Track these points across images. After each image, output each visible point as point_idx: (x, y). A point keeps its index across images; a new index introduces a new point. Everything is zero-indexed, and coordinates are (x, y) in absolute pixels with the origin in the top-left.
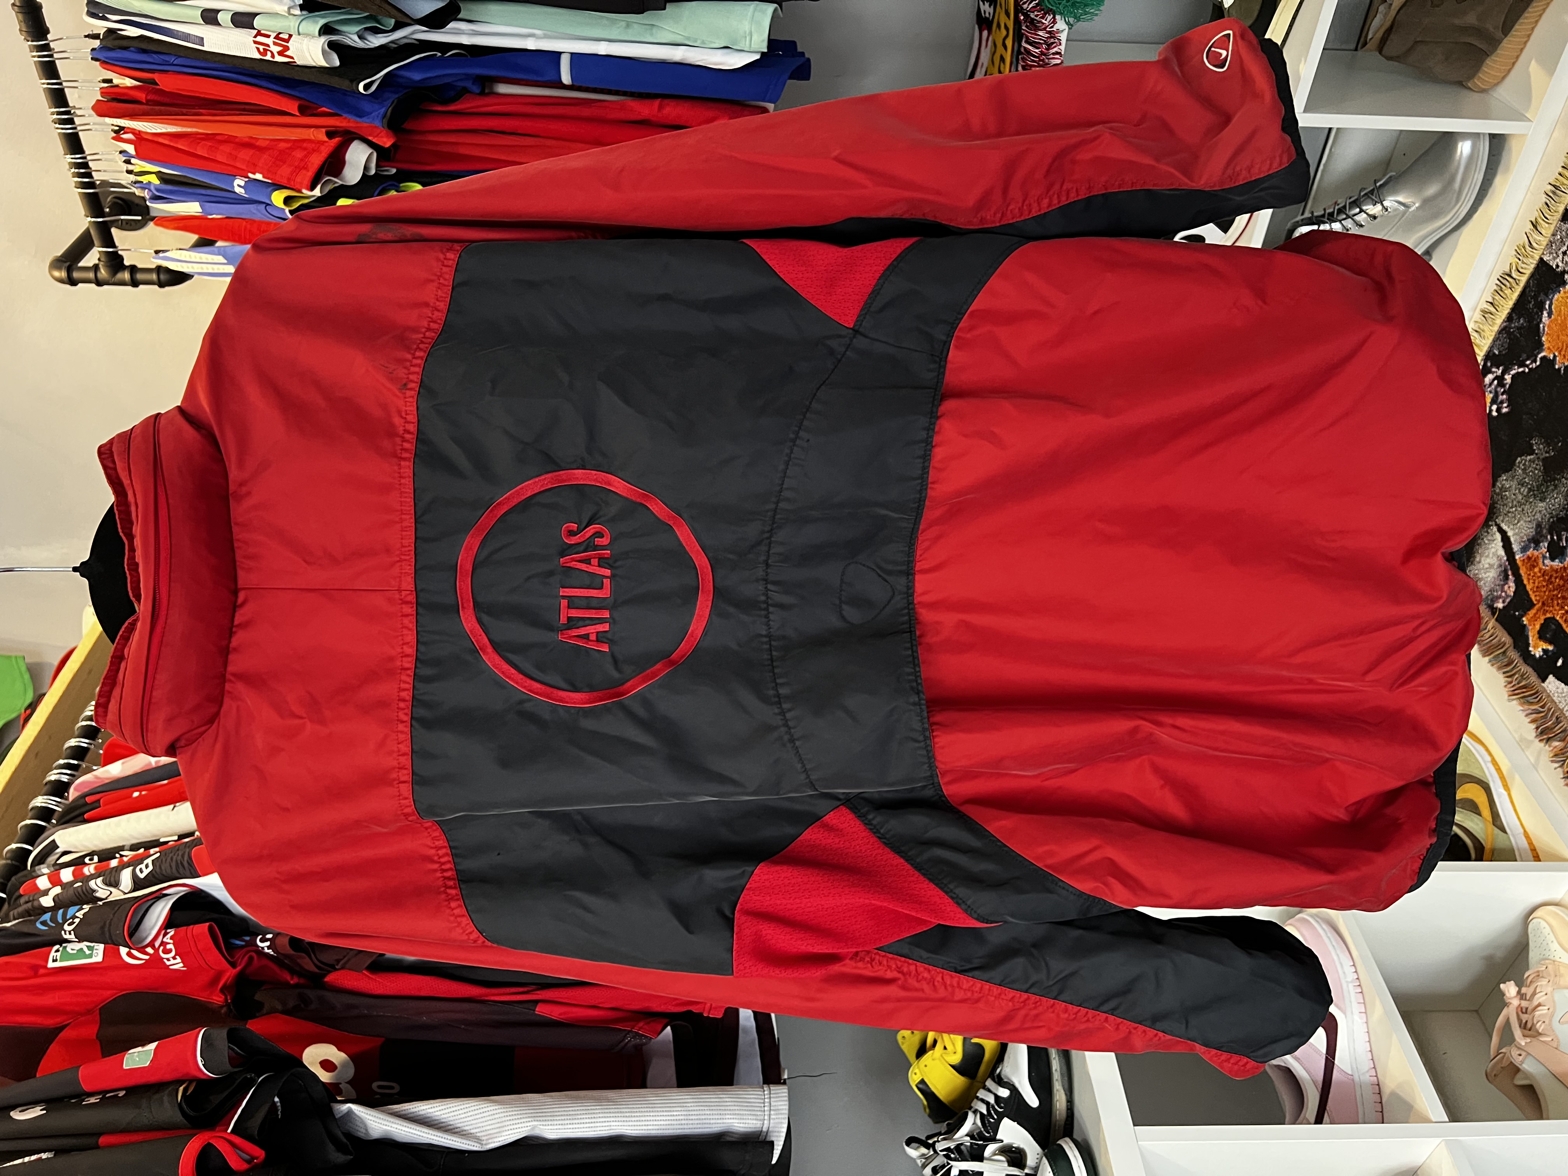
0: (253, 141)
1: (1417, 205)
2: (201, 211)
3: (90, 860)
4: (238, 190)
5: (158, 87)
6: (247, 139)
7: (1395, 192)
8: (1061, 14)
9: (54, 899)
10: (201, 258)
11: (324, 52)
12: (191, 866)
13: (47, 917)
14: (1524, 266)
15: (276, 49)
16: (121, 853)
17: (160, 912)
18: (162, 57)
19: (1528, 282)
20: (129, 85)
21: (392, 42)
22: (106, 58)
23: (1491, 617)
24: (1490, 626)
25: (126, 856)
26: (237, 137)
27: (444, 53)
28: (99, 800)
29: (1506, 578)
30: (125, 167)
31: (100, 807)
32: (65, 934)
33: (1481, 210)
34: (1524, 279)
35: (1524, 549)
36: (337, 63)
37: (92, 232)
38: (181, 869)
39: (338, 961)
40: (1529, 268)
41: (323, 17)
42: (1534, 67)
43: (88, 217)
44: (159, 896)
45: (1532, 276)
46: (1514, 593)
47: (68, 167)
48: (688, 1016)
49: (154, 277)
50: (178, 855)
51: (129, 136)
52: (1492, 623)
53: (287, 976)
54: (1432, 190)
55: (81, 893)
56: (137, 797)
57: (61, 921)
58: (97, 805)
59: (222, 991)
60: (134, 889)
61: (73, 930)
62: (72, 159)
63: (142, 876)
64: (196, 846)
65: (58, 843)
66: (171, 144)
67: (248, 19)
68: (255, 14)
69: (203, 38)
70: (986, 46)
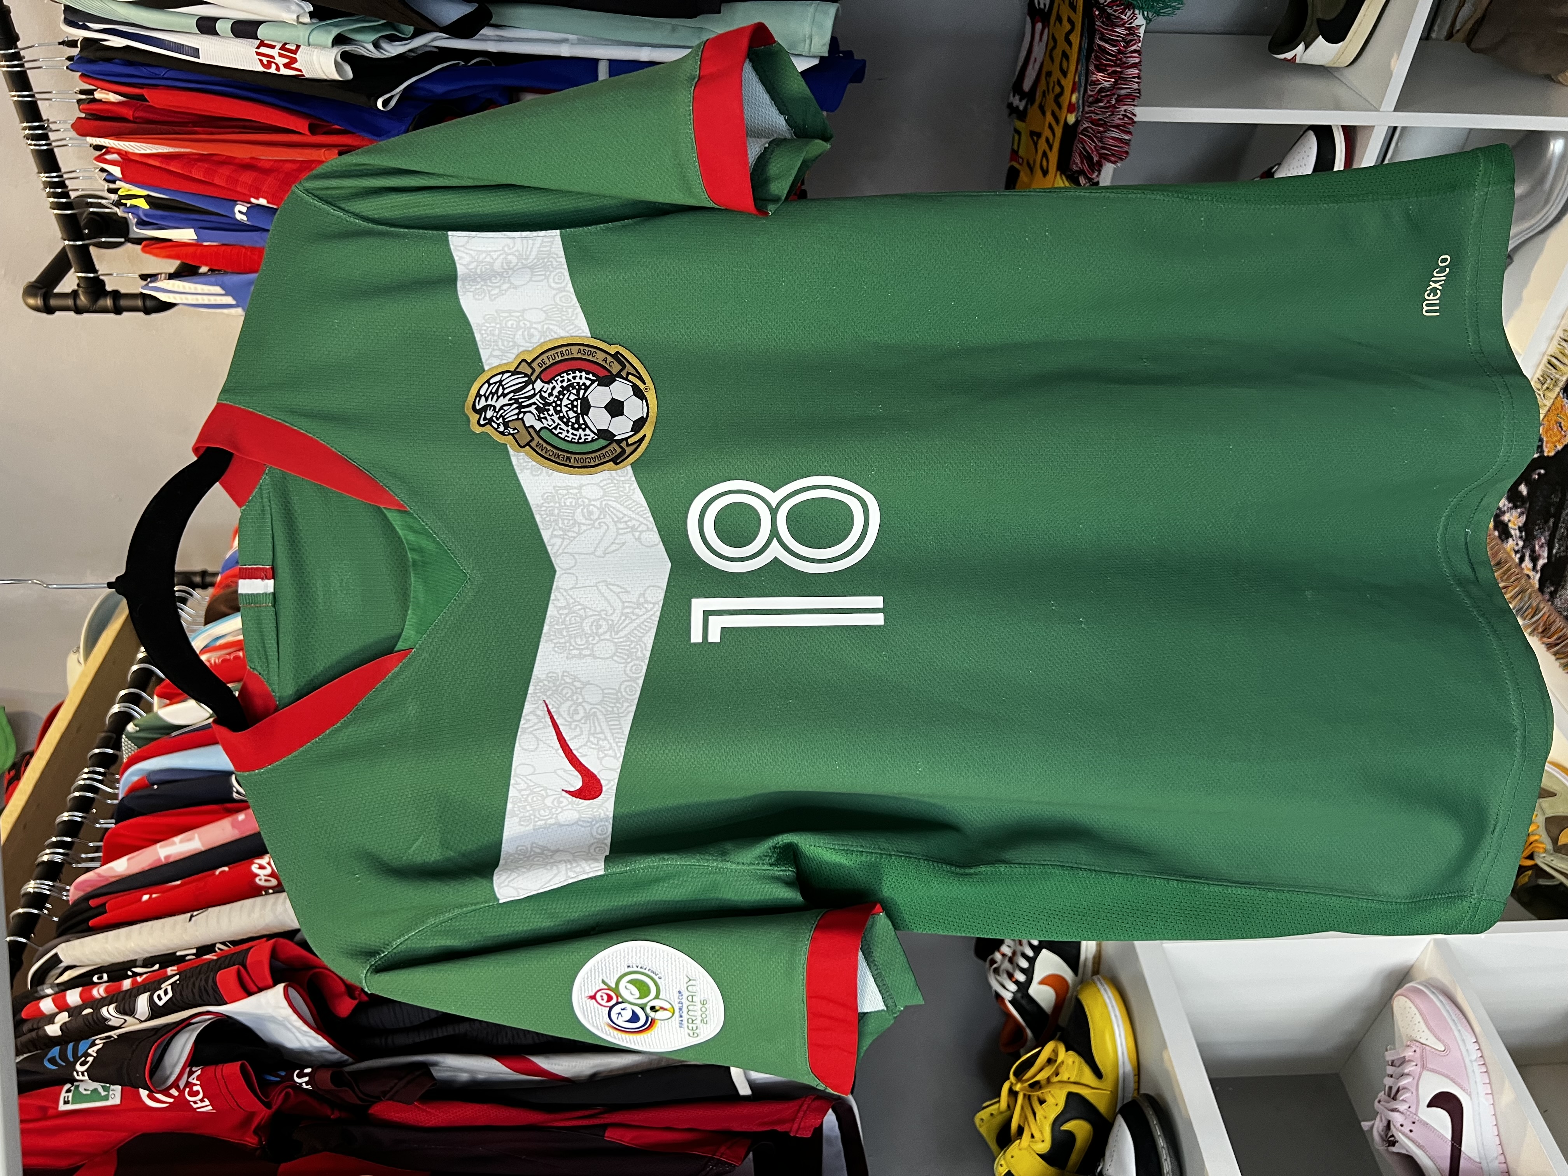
0: (254, 163)
2: (196, 238)
3: (98, 978)
4: (239, 217)
5: (147, 103)
6: (248, 160)
8: (1140, 8)
9: (61, 1029)
10: (196, 289)
11: (336, 63)
12: (217, 993)
13: (55, 1052)
15: (281, 61)
16: (134, 970)
17: (183, 1046)
18: (148, 69)
20: (114, 101)
21: (411, 51)
22: (87, 71)
25: (141, 974)
26: (236, 158)
27: (467, 62)
28: (104, 904)
30: (106, 185)
31: (106, 912)
32: (78, 1075)
36: (350, 75)
37: (69, 256)
38: (205, 996)
39: (385, 1093)
41: (336, 25)
43: (65, 240)
44: (181, 1026)
47: (42, 186)
49: (138, 303)
50: (201, 980)
51: (115, 157)
53: (329, 1112)
55: (91, 1021)
56: (146, 901)
57: (72, 1060)
58: (103, 910)
59: (256, 1132)
60: (152, 1017)
61: (86, 1071)
62: (47, 177)
63: (161, 1003)
64: (220, 969)
65: (61, 957)
66: (163, 166)
67: (249, 28)
68: (259, 23)
69: (198, 49)
70: (1041, 40)
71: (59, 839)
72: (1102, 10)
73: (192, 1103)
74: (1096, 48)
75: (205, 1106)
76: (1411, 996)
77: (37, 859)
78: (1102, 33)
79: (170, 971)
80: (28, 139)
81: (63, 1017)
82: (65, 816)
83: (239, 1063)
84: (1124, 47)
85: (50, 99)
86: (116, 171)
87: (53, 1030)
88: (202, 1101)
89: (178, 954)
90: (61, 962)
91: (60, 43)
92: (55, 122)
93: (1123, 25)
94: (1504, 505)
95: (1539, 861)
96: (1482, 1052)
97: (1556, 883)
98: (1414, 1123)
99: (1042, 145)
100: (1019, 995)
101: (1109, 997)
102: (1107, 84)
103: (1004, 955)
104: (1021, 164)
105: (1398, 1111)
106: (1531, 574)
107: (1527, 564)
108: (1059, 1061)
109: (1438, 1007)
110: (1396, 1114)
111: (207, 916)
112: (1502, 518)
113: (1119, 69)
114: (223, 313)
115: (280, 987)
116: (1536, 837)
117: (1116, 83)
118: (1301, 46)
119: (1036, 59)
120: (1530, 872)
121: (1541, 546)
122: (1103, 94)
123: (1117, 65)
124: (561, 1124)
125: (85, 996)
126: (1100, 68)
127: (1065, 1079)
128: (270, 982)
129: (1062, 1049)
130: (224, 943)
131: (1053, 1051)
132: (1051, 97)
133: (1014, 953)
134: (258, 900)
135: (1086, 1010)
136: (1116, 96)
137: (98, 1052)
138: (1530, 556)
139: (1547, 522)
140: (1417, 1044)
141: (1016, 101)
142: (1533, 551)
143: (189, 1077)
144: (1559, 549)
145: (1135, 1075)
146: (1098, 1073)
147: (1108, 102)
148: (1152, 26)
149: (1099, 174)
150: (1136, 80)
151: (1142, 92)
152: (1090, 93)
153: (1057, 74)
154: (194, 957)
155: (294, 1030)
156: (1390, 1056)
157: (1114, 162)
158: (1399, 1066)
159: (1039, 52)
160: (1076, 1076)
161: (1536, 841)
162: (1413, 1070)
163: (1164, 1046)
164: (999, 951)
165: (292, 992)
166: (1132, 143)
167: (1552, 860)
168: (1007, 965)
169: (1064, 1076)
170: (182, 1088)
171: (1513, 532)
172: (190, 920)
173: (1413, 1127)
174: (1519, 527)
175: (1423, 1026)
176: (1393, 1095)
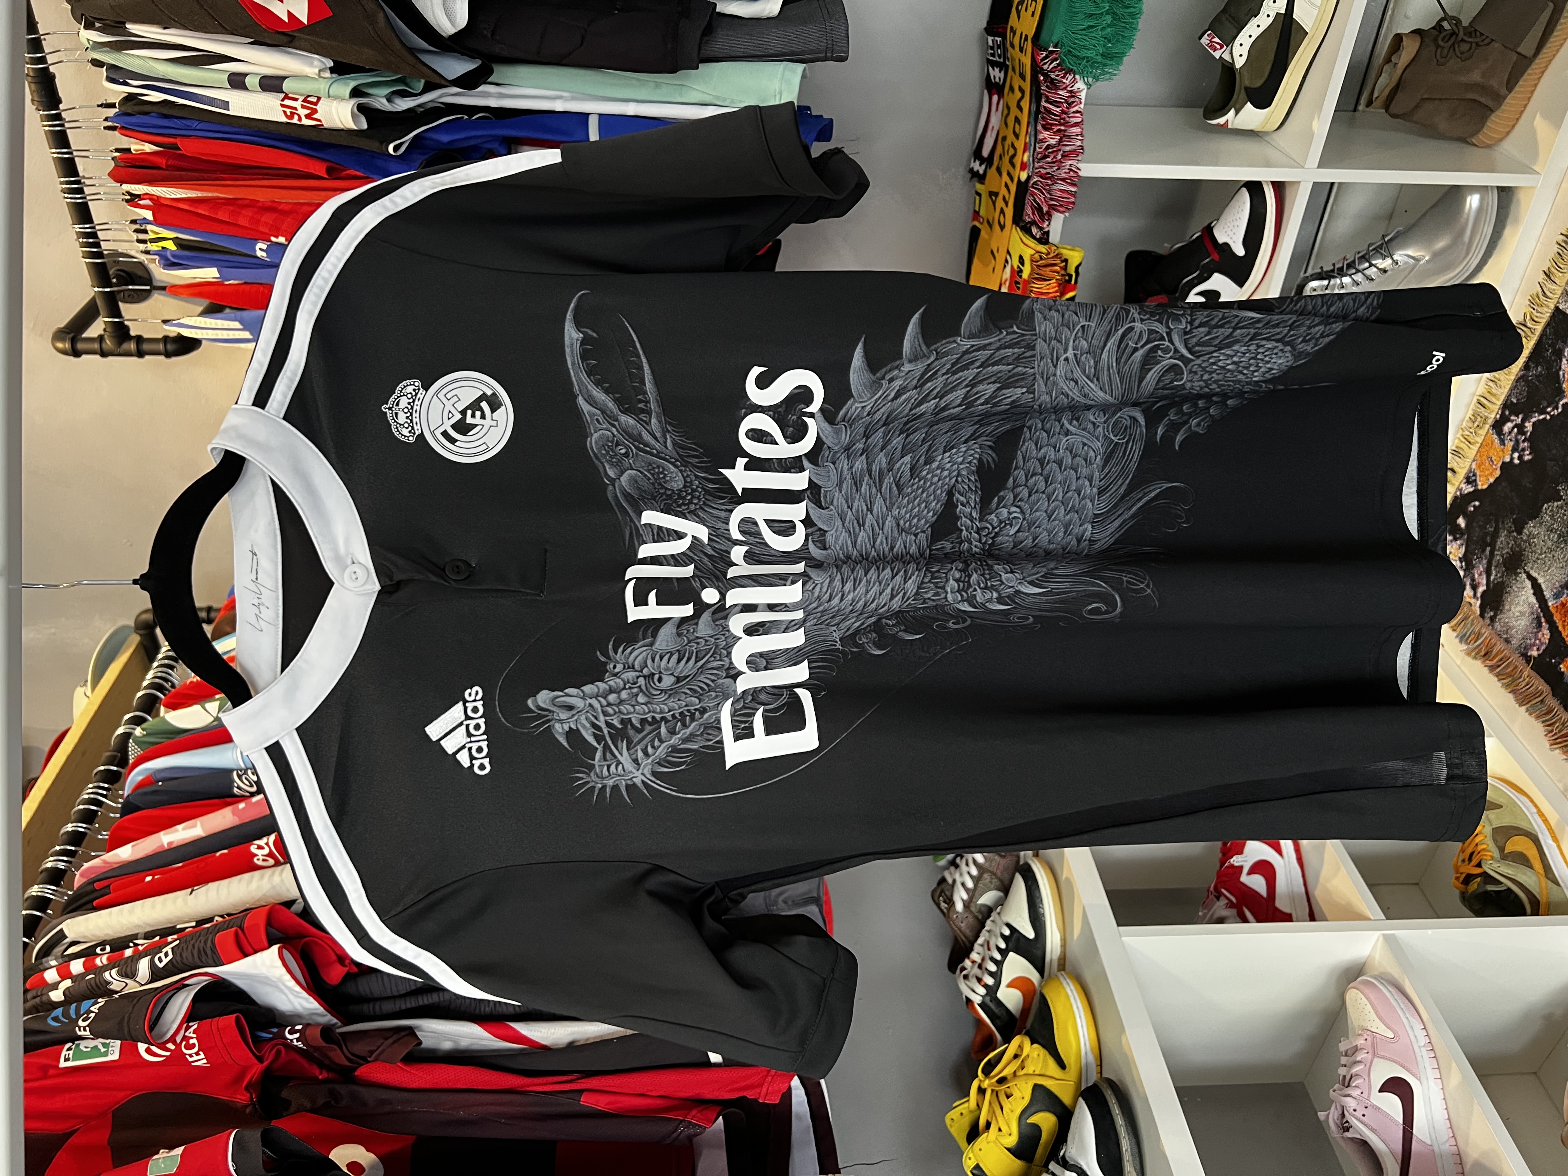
0: (275, 205)
1: (1427, 258)
2: (218, 276)
3: (101, 950)
4: (259, 254)
5: (179, 152)
6: (270, 203)
7: (1403, 246)
8: (1080, 74)
9: (64, 993)
10: (216, 324)
11: (353, 115)
12: (215, 953)
13: (59, 1012)
14: (1538, 315)
15: (303, 112)
16: (136, 941)
17: (181, 1004)
18: (183, 121)
19: (1544, 330)
20: (148, 151)
21: (419, 106)
22: (125, 124)
23: (1526, 665)
24: (1526, 674)
25: (142, 945)
26: (257, 201)
27: (470, 116)
28: (109, 886)
29: (1539, 625)
30: (135, 236)
31: (109, 893)
32: (80, 1030)
33: (1491, 262)
34: (1539, 328)
35: (1557, 596)
36: (365, 126)
37: (99, 303)
38: (204, 959)
39: (371, 1053)
40: (1545, 317)
41: (353, 80)
42: (1539, 123)
43: (94, 286)
44: (180, 986)
45: (1548, 325)
46: (1549, 640)
47: (76, 237)
48: (741, 1102)
49: (161, 347)
50: (199, 942)
51: (147, 202)
52: (1527, 671)
53: (317, 1071)
54: (1441, 244)
55: (94, 985)
56: (149, 882)
57: (74, 1017)
58: (107, 891)
59: (247, 1088)
60: (151, 980)
61: (87, 1027)
62: (80, 228)
63: (161, 966)
64: (218, 932)
65: (66, 932)
66: (191, 209)
67: (276, 82)
68: (284, 78)
69: (228, 102)
70: (996, 110)
71: (62, 847)
72: (1046, 76)
73: (187, 1057)
74: (1042, 110)
75: (199, 1060)
76: (1362, 987)
77: (41, 866)
78: (1047, 97)
79: (170, 939)
80: (64, 193)
81: (68, 983)
82: (69, 827)
83: (235, 1015)
84: (1067, 108)
85: (87, 157)
86: (148, 215)
87: (56, 996)
88: (197, 1054)
89: (178, 927)
90: (66, 937)
91: (99, 106)
92: (91, 178)
93: (1065, 88)
95: (1486, 868)
96: (1430, 1039)
97: (1505, 887)
98: (1366, 1108)
99: (1000, 203)
100: (988, 999)
101: (1071, 990)
102: (1053, 142)
103: (973, 962)
104: (981, 223)
105: (1352, 1097)
106: (1473, 601)
107: (1469, 591)
108: (1025, 1054)
109: (1388, 998)
110: (1348, 1099)
111: (208, 890)
113: (1063, 128)
114: (240, 348)
115: (275, 948)
116: (1484, 846)
117: (1061, 140)
118: (1232, 112)
119: (993, 127)
120: (1479, 879)
121: (1480, 575)
122: (1051, 150)
123: (1061, 125)
124: (540, 1089)
125: (88, 965)
126: (1046, 128)
127: (1031, 1072)
128: (266, 944)
129: (1027, 1042)
130: (222, 916)
131: (1019, 1046)
132: (1006, 159)
133: (983, 959)
134: (257, 874)
135: (1050, 1003)
136: (1061, 152)
138: (1470, 584)
139: (1484, 551)
140: (1369, 1033)
141: (976, 166)
142: (1473, 580)
143: (186, 1031)
144: (1496, 575)
145: (1097, 1063)
146: (1062, 1065)
147: (1055, 157)
148: (1093, 91)
149: (1050, 223)
150: (1079, 138)
151: (1086, 150)
152: (1039, 151)
153: (1011, 138)
154: (194, 927)
155: (286, 991)
156: (1343, 1047)
157: (1062, 213)
158: (1352, 1055)
159: (995, 121)
160: (1042, 1069)
161: (1484, 849)
162: (1364, 1058)
163: (1122, 1030)
164: (969, 958)
165: (287, 954)
166: (1077, 195)
167: (1500, 867)
168: (976, 971)
169: (1029, 1069)
170: (178, 1041)
172: (191, 893)
173: (1365, 1112)
174: (1460, 558)
175: (1373, 1015)
176: (1346, 1083)
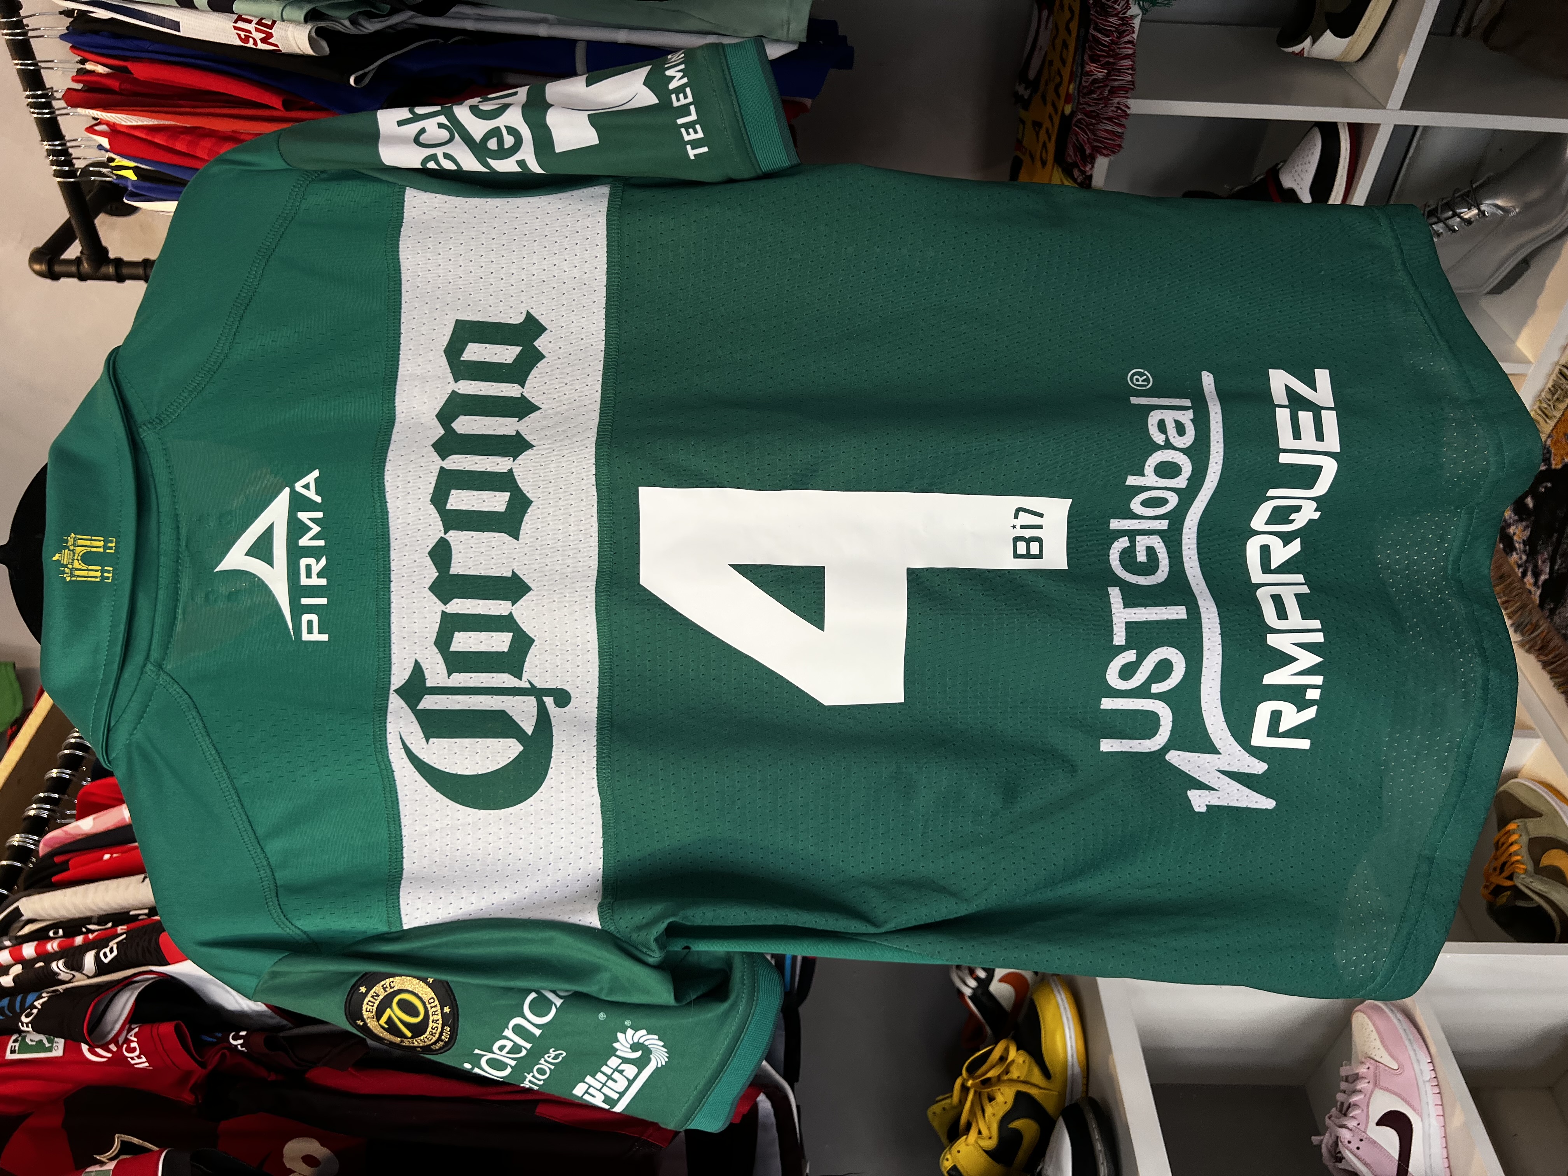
0: (235, 136)
1: (1518, 210)
3: (54, 933)
5: (131, 76)
6: (231, 134)
7: (1493, 194)
9: (14, 980)
11: (311, 40)
12: (159, 953)
15: (259, 36)
16: (89, 926)
17: (125, 1003)
18: (135, 42)
20: (101, 72)
21: (390, 27)
22: (77, 43)
26: (217, 131)
27: (447, 39)
28: (67, 862)
31: (69, 869)
32: (23, 1026)
36: (326, 51)
37: (71, 226)
38: (147, 956)
39: (320, 1059)
44: (126, 983)
49: (137, 271)
50: (145, 940)
51: (103, 128)
53: (264, 1073)
54: (1535, 194)
55: (42, 974)
56: (107, 861)
58: (66, 867)
59: (192, 1090)
60: (98, 974)
61: (30, 1022)
62: (49, 145)
63: (106, 961)
66: (149, 138)
69: (179, 23)
70: (1046, 27)
71: (46, 794)
73: (129, 1059)
74: (1090, 38)
75: (142, 1063)
76: (1370, 1013)
78: (1096, 24)
79: (120, 929)
80: (31, 108)
81: (17, 969)
82: (54, 773)
83: (175, 1022)
84: (1118, 37)
85: (52, 68)
86: (105, 142)
87: (6, 981)
88: (139, 1057)
89: (132, 913)
90: (22, 915)
91: (59, 13)
92: (55, 91)
93: (1116, 15)
94: (1510, 518)
95: (1517, 881)
96: (1436, 1073)
97: (1535, 905)
98: (1361, 1140)
99: (1043, 136)
100: (980, 991)
101: (1062, 998)
102: (1100, 76)
104: (1023, 154)
105: (1347, 1128)
106: (1533, 589)
107: (1529, 579)
108: (1010, 1059)
109: (1395, 1025)
110: (1344, 1131)
112: (1507, 531)
113: (1112, 60)
116: (1518, 858)
117: (1108, 74)
118: (1308, 41)
119: (1041, 47)
120: (1509, 893)
121: (1544, 562)
122: (1097, 85)
123: (1109, 56)
124: (493, 1098)
126: (1094, 59)
127: (1015, 1077)
129: (1013, 1048)
131: (1005, 1049)
132: (1051, 88)
135: (1039, 1011)
136: (1109, 88)
137: (42, 1005)
138: (1532, 571)
139: (1551, 537)
140: (1372, 1061)
141: (1021, 90)
142: (1536, 566)
143: (127, 1034)
144: (1561, 565)
145: (1084, 1078)
146: (1046, 1073)
147: (1101, 94)
148: (1149, 16)
149: (1093, 167)
150: (1130, 72)
151: (1136, 85)
152: (1084, 84)
153: (1057, 64)
154: (145, 917)
156: (1344, 1071)
157: (1106, 156)
158: (1352, 1083)
159: (1043, 41)
160: (1026, 1075)
161: (1517, 861)
162: (1364, 1088)
163: (1109, 1049)
166: (1124, 136)
167: (1532, 882)
169: (1015, 1074)
170: (120, 1043)
171: (1517, 545)
172: (143, 881)
173: (1360, 1144)
174: (1524, 541)
175: (1378, 1044)
176: (1345, 1110)
